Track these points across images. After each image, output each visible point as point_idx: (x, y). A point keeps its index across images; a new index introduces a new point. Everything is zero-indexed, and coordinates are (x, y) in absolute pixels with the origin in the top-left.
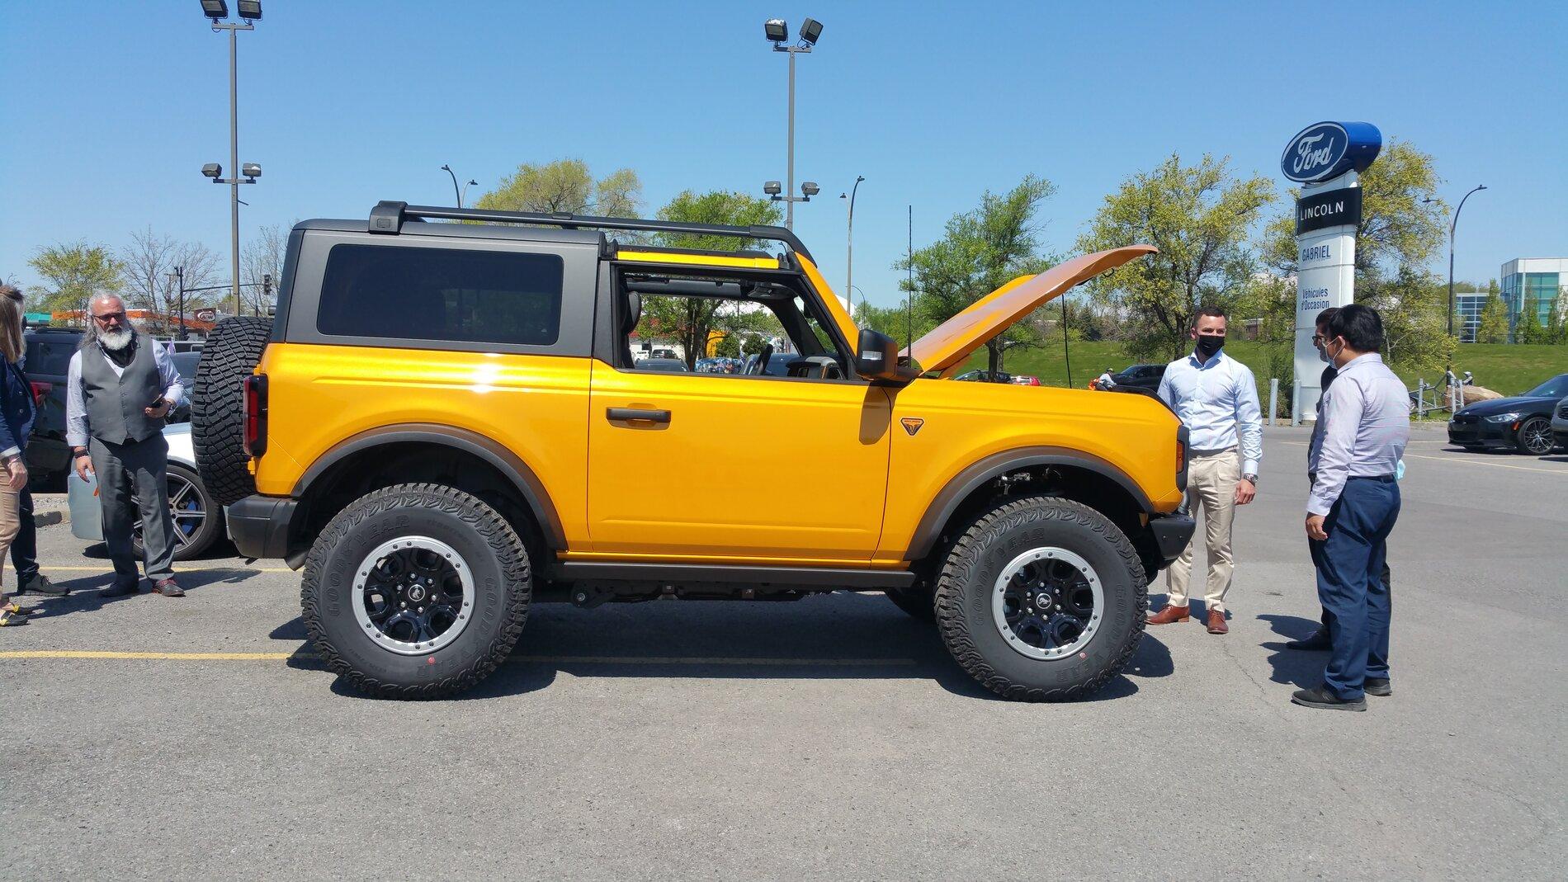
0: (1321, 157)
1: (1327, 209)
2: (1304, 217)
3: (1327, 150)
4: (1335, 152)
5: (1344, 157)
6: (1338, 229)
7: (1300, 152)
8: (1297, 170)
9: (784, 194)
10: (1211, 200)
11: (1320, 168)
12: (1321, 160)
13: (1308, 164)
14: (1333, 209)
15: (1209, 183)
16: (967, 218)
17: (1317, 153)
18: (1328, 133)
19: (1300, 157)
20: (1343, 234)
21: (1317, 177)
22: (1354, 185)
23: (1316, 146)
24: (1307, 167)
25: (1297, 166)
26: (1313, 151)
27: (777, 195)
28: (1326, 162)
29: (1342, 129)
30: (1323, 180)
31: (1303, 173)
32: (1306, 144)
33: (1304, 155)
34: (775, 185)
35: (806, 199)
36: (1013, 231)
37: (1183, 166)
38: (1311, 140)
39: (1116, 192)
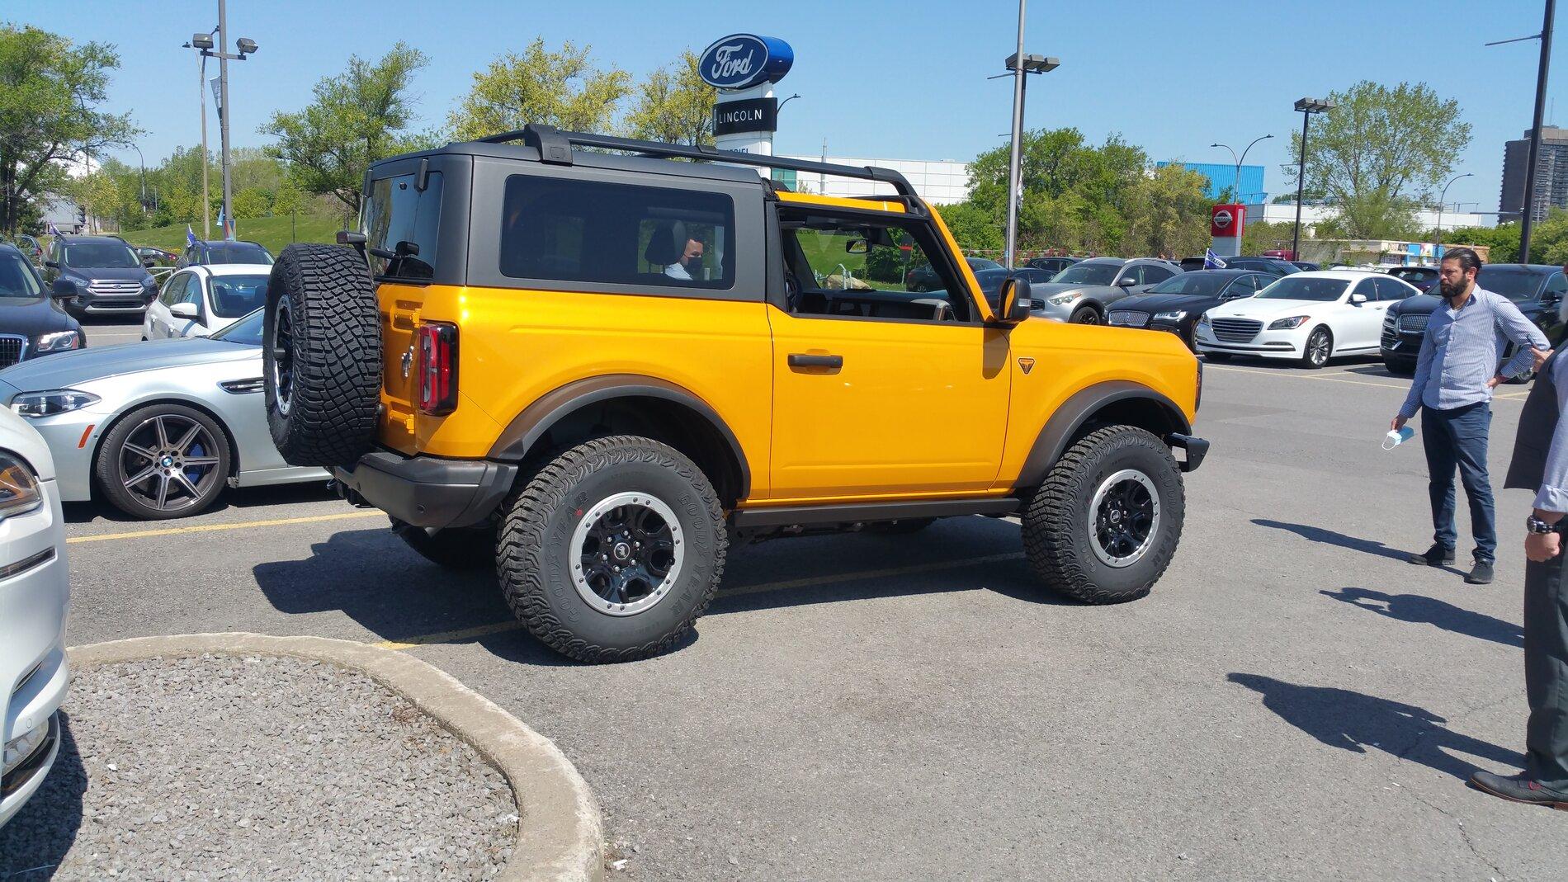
0: (741, 66)
1: (744, 116)
2: (722, 120)
3: (747, 61)
4: (755, 63)
5: (764, 69)
6: (757, 134)
7: (718, 59)
8: (716, 76)
9: (216, 49)
10: (577, 87)
11: (739, 77)
12: (740, 69)
13: (727, 72)
14: (752, 115)
15: (573, 70)
16: (337, 81)
17: (736, 62)
18: (748, 46)
19: (719, 64)
20: (761, 139)
21: (738, 85)
22: (769, 95)
23: (734, 56)
24: (725, 74)
25: (716, 71)
26: (732, 60)
27: (209, 50)
28: (746, 72)
29: (759, 40)
30: (740, 88)
31: (721, 79)
32: (724, 52)
33: (723, 62)
34: (206, 39)
35: (242, 57)
36: (386, 101)
37: (547, 51)
38: (729, 49)
39: (487, 72)
